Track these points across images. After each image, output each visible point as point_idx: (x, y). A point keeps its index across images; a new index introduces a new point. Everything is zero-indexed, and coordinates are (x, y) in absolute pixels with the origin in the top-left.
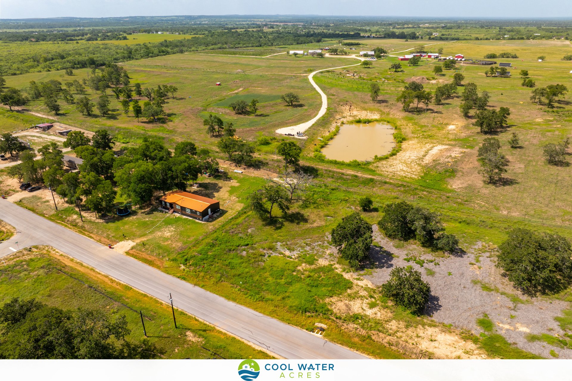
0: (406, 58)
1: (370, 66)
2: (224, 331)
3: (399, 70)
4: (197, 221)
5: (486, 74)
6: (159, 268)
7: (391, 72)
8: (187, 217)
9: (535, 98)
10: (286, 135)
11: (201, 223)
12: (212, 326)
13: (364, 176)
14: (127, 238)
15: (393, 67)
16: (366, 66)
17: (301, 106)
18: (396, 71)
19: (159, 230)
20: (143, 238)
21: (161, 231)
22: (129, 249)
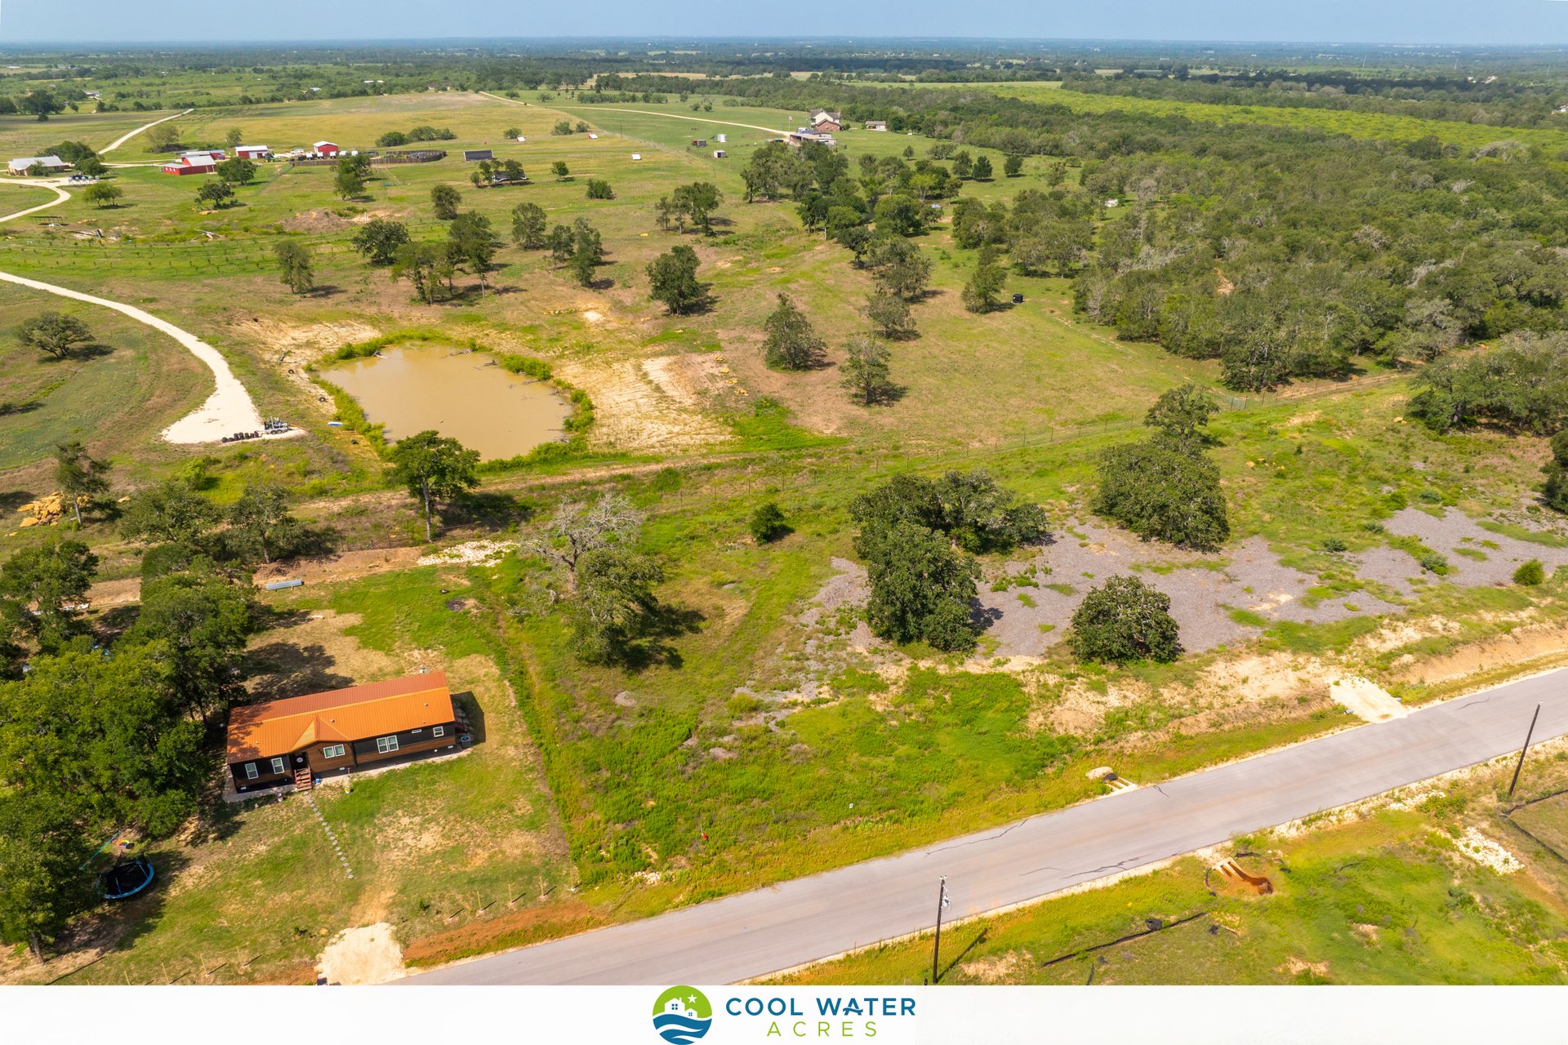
0: (193, 165)
1: (118, 201)
2: (1011, 908)
3: (227, 200)
4: (438, 760)
5: (476, 181)
6: (593, 923)
7: (207, 210)
8: (384, 770)
9: (667, 220)
10: (225, 440)
11: (460, 759)
12: (975, 919)
13: (638, 469)
14: (324, 932)
15: (205, 197)
16: (103, 202)
17: (103, 351)
18: (217, 206)
19: (372, 849)
20: (371, 899)
21: (386, 847)
22: (396, 951)
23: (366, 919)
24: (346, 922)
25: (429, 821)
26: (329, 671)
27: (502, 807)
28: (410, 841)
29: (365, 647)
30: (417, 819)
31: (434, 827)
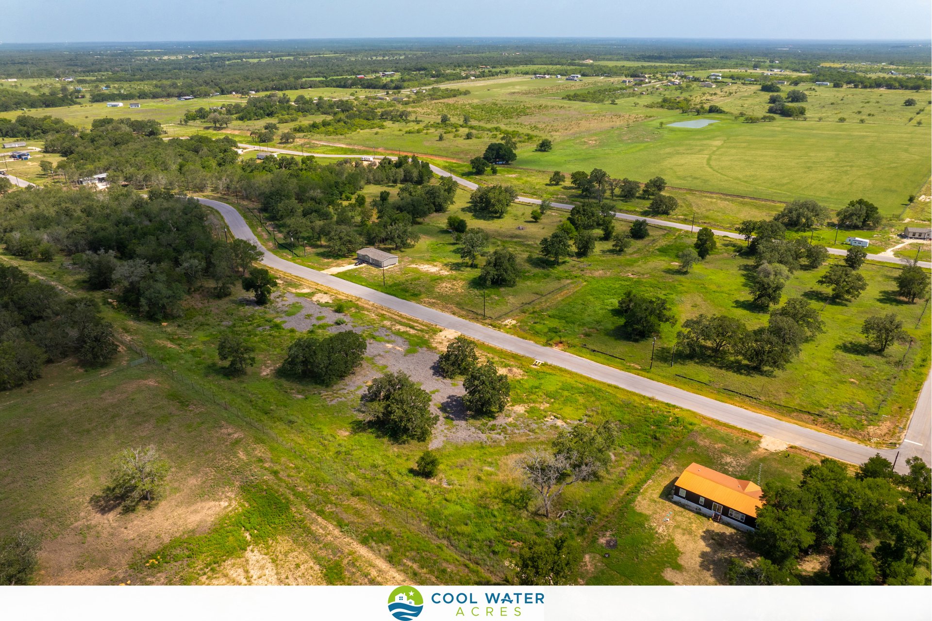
14: (780, 455)
19: (749, 468)
20: (759, 455)
21: (743, 466)
22: (762, 440)
23: (765, 451)
24: (772, 454)
25: (723, 464)
26: (708, 549)
27: (696, 454)
28: (735, 463)
29: (679, 552)
30: (726, 467)
31: (723, 461)
